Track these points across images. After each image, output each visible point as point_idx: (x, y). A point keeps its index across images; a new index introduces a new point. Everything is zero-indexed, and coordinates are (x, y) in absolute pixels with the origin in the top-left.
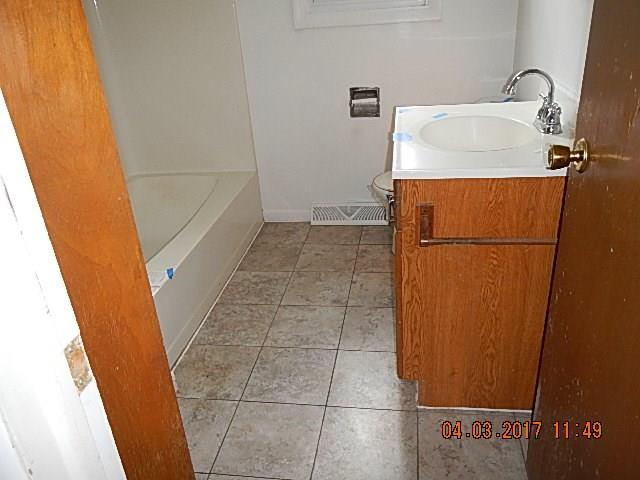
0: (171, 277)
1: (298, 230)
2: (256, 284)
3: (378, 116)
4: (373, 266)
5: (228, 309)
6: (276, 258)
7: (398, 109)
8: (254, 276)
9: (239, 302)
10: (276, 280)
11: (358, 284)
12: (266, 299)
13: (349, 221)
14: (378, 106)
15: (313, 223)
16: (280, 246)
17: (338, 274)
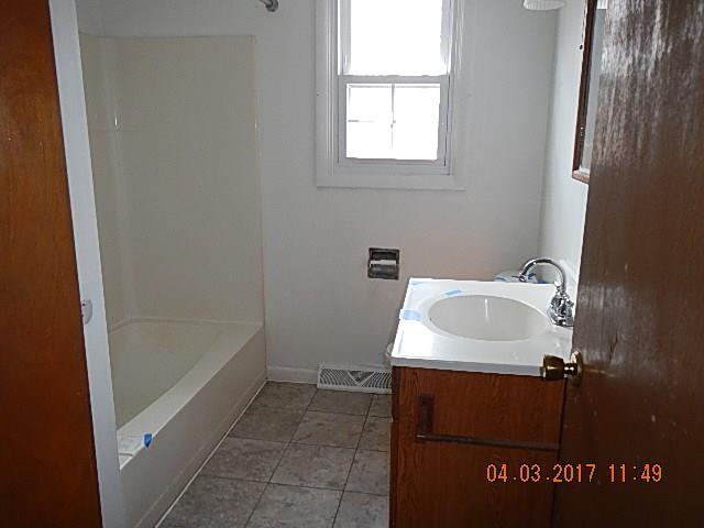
0: (147, 445)
1: (302, 393)
2: (246, 454)
3: (397, 278)
4: (379, 444)
5: (210, 483)
6: (273, 425)
7: (412, 280)
8: (247, 445)
9: (223, 475)
10: (270, 451)
11: (360, 465)
12: (255, 475)
13: (359, 387)
14: (398, 268)
15: (319, 385)
16: (279, 410)
17: (339, 450)
